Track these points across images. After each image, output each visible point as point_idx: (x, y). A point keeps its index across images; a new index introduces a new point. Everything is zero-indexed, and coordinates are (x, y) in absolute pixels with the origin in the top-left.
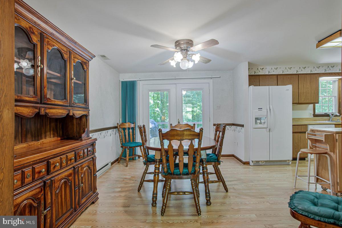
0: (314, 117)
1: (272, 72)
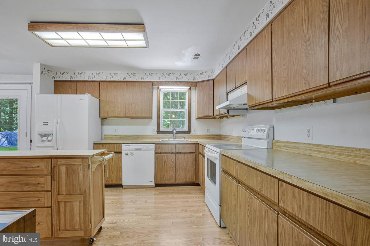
0: (158, 134)
1: (92, 78)
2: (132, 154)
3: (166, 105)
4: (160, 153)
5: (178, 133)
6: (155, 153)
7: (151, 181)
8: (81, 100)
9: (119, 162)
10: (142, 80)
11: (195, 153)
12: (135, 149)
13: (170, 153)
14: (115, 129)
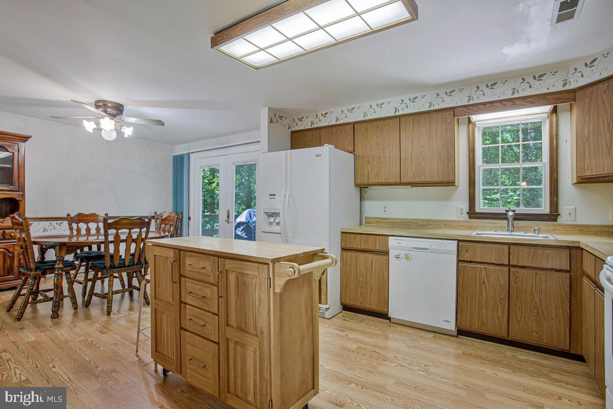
0: (469, 218)
1: (342, 119)
2: (407, 257)
3: (490, 157)
4: (471, 262)
5: (518, 217)
6: (459, 261)
7: (448, 321)
8: (318, 156)
9: (383, 271)
10: (432, 108)
11: (569, 271)
12: (413, 248)
13: (494, 264)
14: (385, 208)
